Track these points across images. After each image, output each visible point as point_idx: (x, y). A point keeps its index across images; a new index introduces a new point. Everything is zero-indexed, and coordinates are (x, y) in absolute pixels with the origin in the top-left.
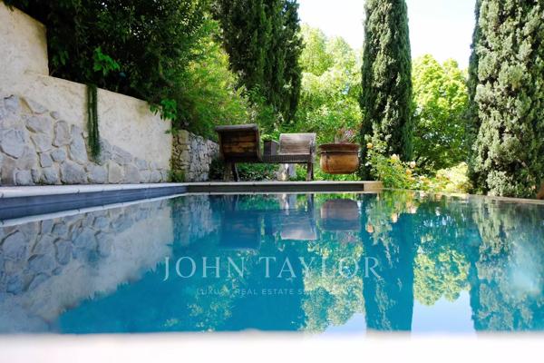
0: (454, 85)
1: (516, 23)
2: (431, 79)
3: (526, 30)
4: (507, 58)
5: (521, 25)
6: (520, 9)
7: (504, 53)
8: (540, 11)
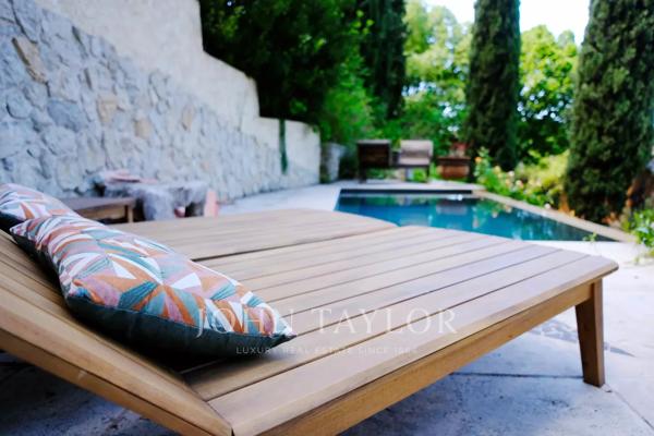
0: (568, 64)
1: (624, 26)
2: (544, 56)
3: (633, 33)
4: (612, 60)
5: (630, 28)
6: (630, 13)
7: (610, 55)
8: (648, 16)
